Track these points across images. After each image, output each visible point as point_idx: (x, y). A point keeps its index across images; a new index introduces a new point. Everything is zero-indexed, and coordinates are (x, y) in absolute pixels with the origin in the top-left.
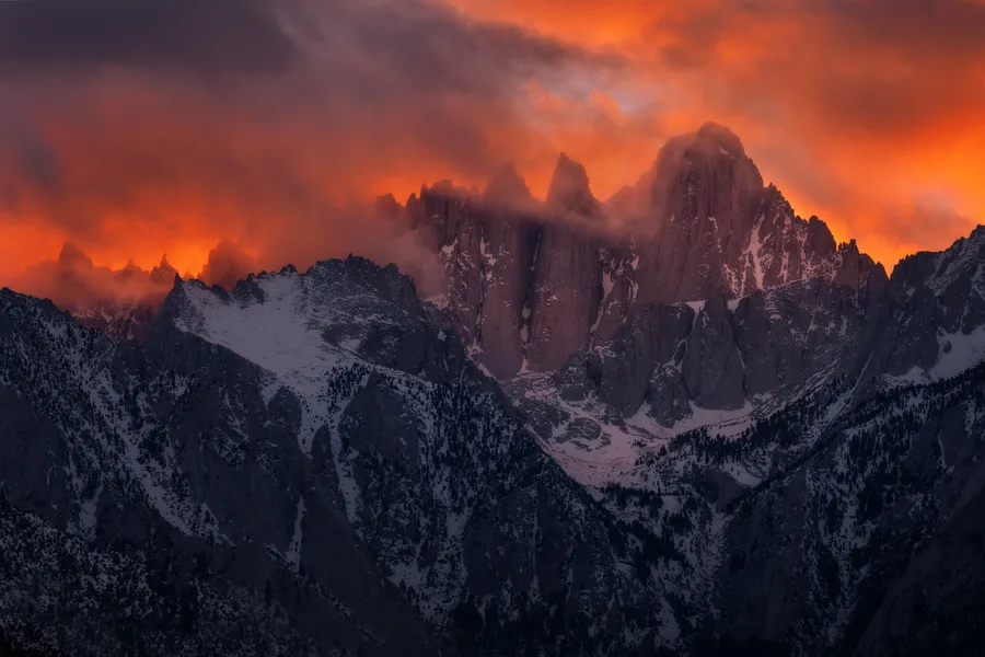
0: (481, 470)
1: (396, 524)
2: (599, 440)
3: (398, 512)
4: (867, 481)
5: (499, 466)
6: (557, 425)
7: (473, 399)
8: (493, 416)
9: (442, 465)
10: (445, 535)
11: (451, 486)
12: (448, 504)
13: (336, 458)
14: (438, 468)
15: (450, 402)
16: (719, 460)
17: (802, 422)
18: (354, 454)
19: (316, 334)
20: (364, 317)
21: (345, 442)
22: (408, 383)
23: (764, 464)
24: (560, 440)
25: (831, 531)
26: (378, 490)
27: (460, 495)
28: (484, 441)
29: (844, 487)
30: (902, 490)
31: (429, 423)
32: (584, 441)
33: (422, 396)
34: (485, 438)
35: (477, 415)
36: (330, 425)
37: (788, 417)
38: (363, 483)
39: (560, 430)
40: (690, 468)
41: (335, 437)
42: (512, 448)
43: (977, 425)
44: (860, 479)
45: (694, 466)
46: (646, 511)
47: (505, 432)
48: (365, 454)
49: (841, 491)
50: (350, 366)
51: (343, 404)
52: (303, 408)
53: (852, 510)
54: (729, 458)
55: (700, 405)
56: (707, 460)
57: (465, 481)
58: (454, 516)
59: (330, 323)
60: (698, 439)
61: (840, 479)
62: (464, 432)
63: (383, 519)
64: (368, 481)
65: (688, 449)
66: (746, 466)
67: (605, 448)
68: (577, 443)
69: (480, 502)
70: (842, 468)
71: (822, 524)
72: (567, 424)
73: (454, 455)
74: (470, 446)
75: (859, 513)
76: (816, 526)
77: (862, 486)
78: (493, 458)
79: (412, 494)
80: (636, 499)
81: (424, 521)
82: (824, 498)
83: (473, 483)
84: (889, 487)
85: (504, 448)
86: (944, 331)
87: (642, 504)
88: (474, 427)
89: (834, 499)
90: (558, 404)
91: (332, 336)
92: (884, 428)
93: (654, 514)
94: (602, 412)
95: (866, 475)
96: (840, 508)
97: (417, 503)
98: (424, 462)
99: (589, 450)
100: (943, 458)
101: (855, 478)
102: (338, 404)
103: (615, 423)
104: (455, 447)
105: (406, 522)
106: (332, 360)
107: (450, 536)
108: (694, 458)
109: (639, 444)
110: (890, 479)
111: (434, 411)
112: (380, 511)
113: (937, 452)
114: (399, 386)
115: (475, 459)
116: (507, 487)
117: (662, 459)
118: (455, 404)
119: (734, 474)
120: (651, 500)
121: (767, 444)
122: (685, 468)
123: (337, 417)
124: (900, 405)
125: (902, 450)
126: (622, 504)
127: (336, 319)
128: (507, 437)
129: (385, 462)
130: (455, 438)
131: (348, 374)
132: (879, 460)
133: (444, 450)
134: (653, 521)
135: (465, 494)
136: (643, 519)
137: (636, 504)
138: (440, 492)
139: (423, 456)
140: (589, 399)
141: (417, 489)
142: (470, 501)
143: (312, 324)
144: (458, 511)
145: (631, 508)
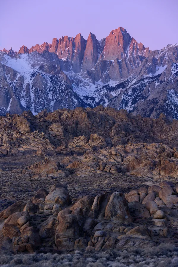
0: (58, 92)
1: (40, 103)
2: (89, 86)
3: (41, 100)
4: (134, 96)
5: (62, 92)
6: (80, 83)
7: (58, 78)
8: (62, 82)
9: (51, 91)
10: (50, 105)
11: (52, 96)
12: (51, 99)
13: (30, 89)
14: (50, 92)
15: (54, 79)
16: (110, 91)
17: (127, 84)
18: (34, 88)
19: (30, 65)
20: (40, 62)
21: (32, 86)
22: (46, 75)
23: (119, 92)
24: (81, 86)
25: (126, 107)
26: (38, 96)
27: (54, 97)
28: (59, 87)
29: (130, 98)
30: (141, 99)
31: (49, 83)
32: (86, 86)
33: (49, 78)
34: (60, 86)
35: (59, 81)
36: (30, 83)
37: (125, 83)
38: (35, 94)
39: (81, 84)
40: (104, 93)
41: (31, 85)
42: (65, 88)
43: (157, 86)
44: (133, 96)
45: (105, 92)
46: (91, 101)
47: (64, 85)
48: (36, 89)
49: (129, 99)
50: (35, 71)
51: (33, 79)
52: (25, 79)
53: (131, 102)
54: (112, 91)
55: (112, 80)
56: (108, 91)
57: (55, 94)
58: (52, 101)
59: (33, 63)
60: (107, 87)
61: (129, 96)
62: (56, 85)
63: (38, 101)
64: (36, 94)
65: (104, 89)
66: (115, 92)
67: (90, 88)
68: (84, 87)
69: (57, 99)
70: (130, 94)
71: (124, 105)
72: (83, 83)
73: (53, 89)
74: (57, 87)
75: (132, 103)
76: (122, 106)
77: (133, 98)
78: (61, 90)
79: (44, 97)
80: (90, 99)
81: (46, 102)
82: (125, 100)
83: (56, 95)
84: (138, 98)
85: (63, 88)
86: (158, 66)
87: (91, 100)
88: (58, 84)
89: (127, 100)
90: (81, 79)
91: (33, 66)
92: (139, 86)
93: (93, 102)
94: (90, 81)
95: (134, 95)
96: (128, 102)
97: (45, 99)
98: (47, 90)
99: (86, 88)
100: (150, 92)
101: (132, 96)
102: (32, 79)
103: (93, 83)
104: (54, 88)
105: (42, 102)
106: (32, 70)
107: (51, 105)
108: (105, 90)
109: (96, 87)
110: (139, 96)
111: (51, 80)
112: (38, 100)
113: (149, 91)
114: (44, 75)
115: (57, 90)
116: (63, 96)
117: (100, 90)
118: (55, 79)
119: (112, 94)
120: (93, 99)
121: (120, 88)
122: (103, 93)
123: (31, 81)
124: (144, 81)
125: (142, 91)
126: (87, 100)
127: (35, 62)
128: (64, 86)
129: (39, 91)
130: (54, 86)
131: (35, 73)
132: (137, 92)
133: (51, 88)
134: (93, 103)
135: (55, 97)
136: (90, 103)
137: (90, 100)
138: (50, 97)
139: (47, 89)
140: (88, 78)
141: (45, 96)
142: (56, 99)
143: (30, 63)
144: (53, 100)
145: (89, 100)
